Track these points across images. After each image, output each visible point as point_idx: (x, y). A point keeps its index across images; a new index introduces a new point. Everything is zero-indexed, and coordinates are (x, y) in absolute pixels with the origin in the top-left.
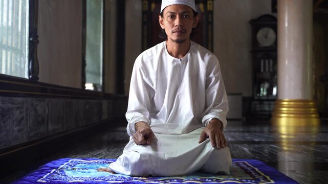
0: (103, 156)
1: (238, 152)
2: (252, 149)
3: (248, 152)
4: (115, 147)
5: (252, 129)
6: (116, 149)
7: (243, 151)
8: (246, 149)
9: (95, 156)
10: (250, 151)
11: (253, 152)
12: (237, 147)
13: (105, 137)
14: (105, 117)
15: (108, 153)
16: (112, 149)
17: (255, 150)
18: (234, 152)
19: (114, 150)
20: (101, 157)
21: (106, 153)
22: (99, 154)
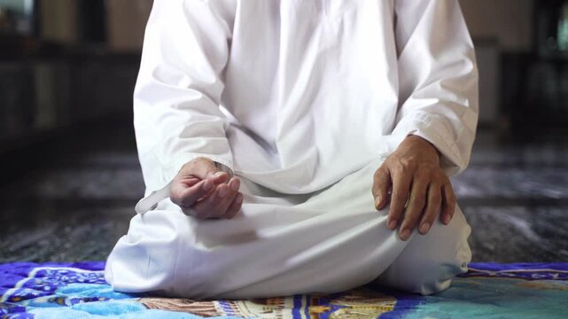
0: (42, 252)
1: (497, 234)
2: (541, 223)
3: (530, 234)
4: (81, 222)
5: (531, 155)
6: (87, 228)
7: (514, 230)
8: (522, 225)
9: (12, 254)
10: (536, 229)
11: (546, 234)
12: (490, 217)
13: (50, 188)
14: (45, 118)
15: (58, 242)
16: (73, 228)
17: (550, 227)
18: (482, 234)
19: (79, 231)
20: (34, 257)
21: (53, 243)
22: (27, 247)
